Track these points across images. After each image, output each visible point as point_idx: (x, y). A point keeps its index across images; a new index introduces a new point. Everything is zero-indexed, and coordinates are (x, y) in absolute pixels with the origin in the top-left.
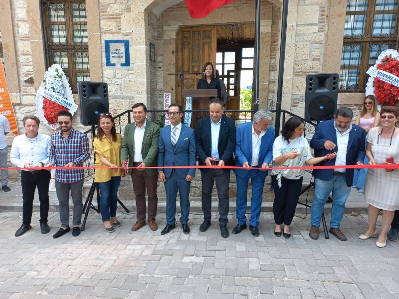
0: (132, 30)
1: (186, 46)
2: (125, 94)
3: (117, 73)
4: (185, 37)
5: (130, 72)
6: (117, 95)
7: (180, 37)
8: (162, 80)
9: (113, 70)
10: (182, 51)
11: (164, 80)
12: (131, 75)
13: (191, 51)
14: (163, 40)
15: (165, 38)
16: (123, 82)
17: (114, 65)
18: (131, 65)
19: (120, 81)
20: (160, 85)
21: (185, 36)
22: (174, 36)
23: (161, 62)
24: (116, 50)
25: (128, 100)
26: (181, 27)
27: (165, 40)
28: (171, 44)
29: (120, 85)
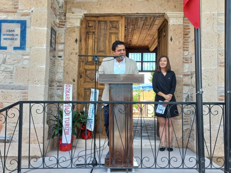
0: (32, 9)
1: (91, 36)
2: (16, 84)
3: (7, 58)
4: (89, 27)
5: (25, 57)
6: (6, 84)
7: (84, 26)
8: (62, 71)
9: (4, 54)
10: (86, 40)
11: (64, 70)
12: (26, 60)
13: (96, 40)
14: (65, 28)
15: (68, 25)
16: (15, 69)
17: (5, 48)
18: (27, 49)
19: (12, 67)
20: (59, 76)
21: (90, 25)
22: (78, 24)
23: (62, 51)
24: (10, 31)
25: (20, 91)
26: (86, 16)
27: (68, 28)
28: (74, 32)
29: (11, 72)
